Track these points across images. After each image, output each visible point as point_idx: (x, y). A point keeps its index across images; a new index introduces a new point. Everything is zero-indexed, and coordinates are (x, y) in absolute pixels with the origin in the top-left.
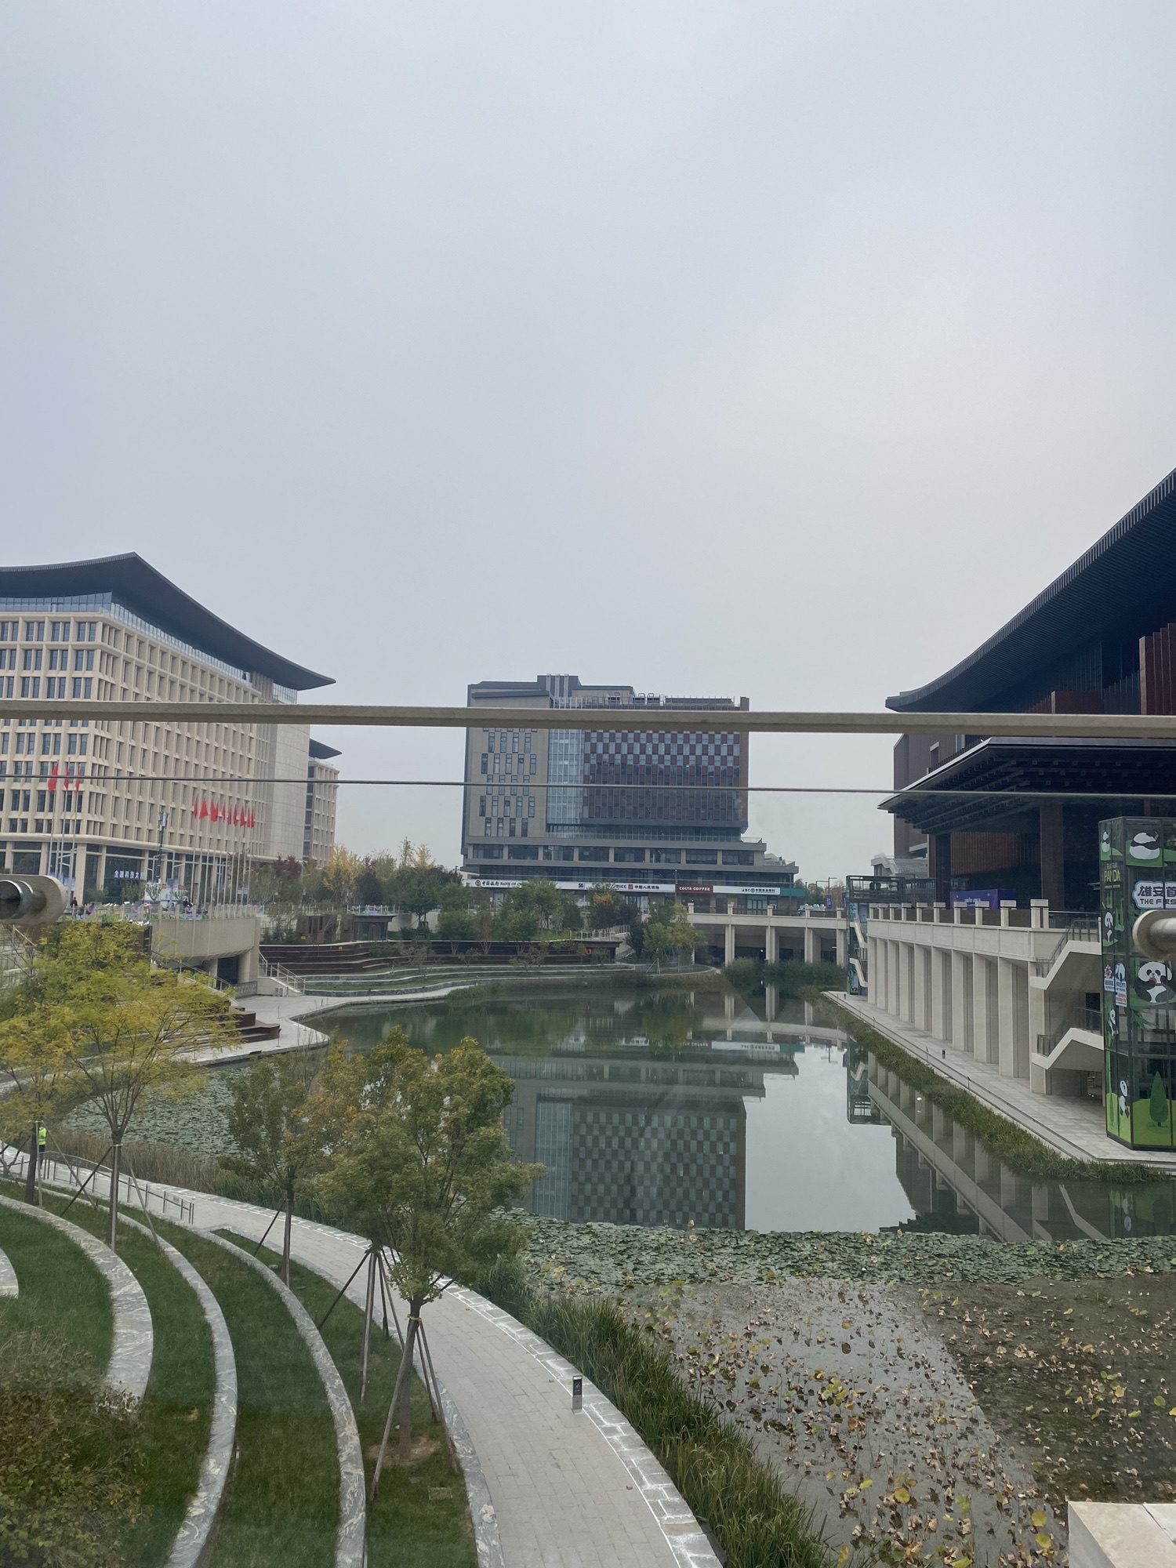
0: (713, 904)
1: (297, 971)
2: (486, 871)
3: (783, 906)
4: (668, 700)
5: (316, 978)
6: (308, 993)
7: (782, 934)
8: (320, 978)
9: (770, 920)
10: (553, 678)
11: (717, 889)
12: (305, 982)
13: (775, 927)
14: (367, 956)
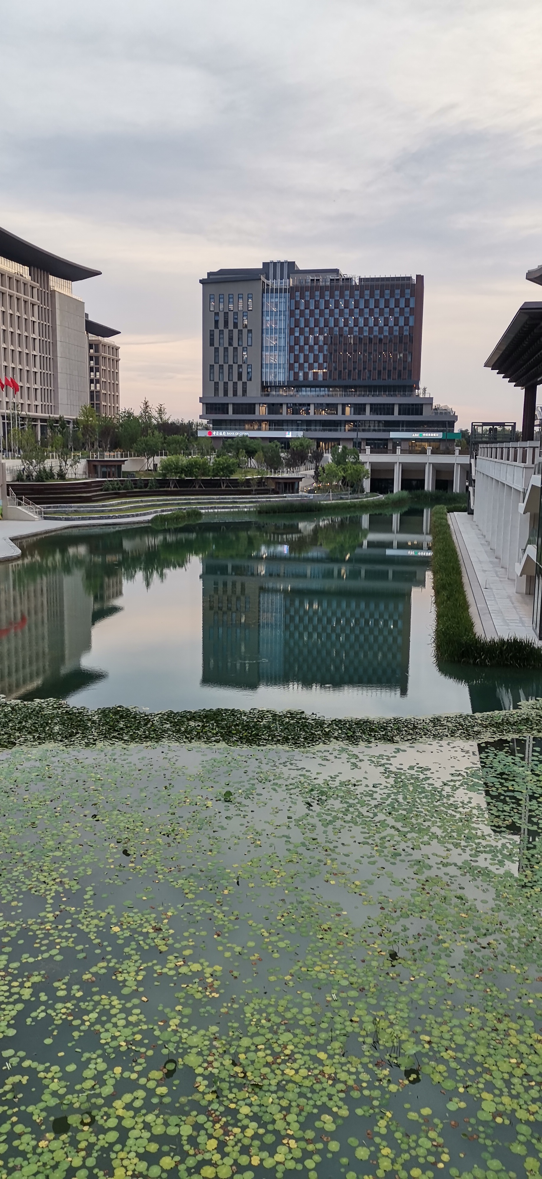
0: (390, 446)
1: (38, 502)
2: (218, 424)
3: (443, 447)
4: (361, 280)
5: (54, 507)
6: (45, 518)
7: (438, 469)
8: (57, 507)
9: (430, 459)
10: (275, 264)
11: (393, 435)
12: (43, 510)
13: (433, 464)
14: (101, 490)
